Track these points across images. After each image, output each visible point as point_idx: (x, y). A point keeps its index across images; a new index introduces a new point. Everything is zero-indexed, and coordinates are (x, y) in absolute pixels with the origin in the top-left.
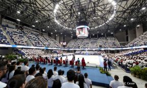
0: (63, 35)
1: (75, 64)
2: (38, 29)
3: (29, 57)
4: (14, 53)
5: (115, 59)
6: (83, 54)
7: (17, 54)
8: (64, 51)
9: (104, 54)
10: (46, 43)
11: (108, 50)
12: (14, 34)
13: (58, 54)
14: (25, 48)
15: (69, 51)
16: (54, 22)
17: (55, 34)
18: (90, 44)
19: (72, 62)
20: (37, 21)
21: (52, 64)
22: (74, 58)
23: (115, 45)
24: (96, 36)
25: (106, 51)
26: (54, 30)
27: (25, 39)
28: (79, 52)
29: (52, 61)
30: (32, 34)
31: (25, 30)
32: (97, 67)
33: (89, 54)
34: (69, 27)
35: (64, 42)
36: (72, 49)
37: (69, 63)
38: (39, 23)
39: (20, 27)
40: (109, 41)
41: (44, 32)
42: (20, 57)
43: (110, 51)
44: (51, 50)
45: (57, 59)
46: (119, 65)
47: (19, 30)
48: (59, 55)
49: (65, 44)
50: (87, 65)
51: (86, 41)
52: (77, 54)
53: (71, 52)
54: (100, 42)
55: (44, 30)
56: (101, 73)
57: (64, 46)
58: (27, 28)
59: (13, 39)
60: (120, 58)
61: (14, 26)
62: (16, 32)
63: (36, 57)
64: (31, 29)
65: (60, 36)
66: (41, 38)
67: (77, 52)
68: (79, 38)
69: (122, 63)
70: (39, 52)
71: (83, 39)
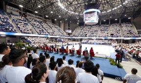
0: (68, 21)
1: (82, 54)
2: (41, 16)
3: (35, 46)
4: (21, 41)
5: (130, 50)
6: (90, 43)
7: (24, 42)
8: (69, 39)
9: (116, 44)
10: (51, 31)
11: (120, 39)
12: (19, 22)
13: (63, 42)
14: (30, 37)
15: (74, 40)
16: (58, 7)
17: (59, 20)
18: (99, 33)
19: (79, 52)
20: (39, 6)
21: (57, 53)
22: (81, 47)
23: (131, 33)
24: (107, 23)
25: (118, 41)
26: (58, 16)
27: (29, 27)
28: (86, 41)
29: (57, 49)
30: (35, 21)
31: (28, 17)
32: (106, 58)
33: (97, 44)
34: (75, 12)
35: (69, 29)
36: (78, 38)
37: (75, 52)
38: (42, 8)
39: (24, 14)
40: (124, 28)
41: (48, 18)
42: (28, 45)
43: (123, 40)
44: (56, 39)
45: (63, 48)
46: (134, 57)
47: (23, 17)
48: (64, 44)
49: (70, 32)
50: (96, 55)
51: (95, 28)
52: (83, 43)
53: (77, 40)
54: (112, 29)
55: (47, 16)
56: (112, 64)
57: (69, 34)
58: (30, 14)
59: (19, 28)
60: (137, 49)
61: (18, 14)
62: (20, 20)
63: (42, 45)
64: (34, 16)
65: (65, 22)
66: (45, 25)
67: (83, 41)
68: (86, 25)
69: (137, 55)
70: (44, 40)
71: (91, 26)
